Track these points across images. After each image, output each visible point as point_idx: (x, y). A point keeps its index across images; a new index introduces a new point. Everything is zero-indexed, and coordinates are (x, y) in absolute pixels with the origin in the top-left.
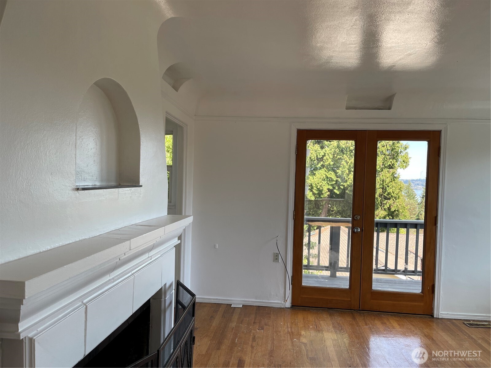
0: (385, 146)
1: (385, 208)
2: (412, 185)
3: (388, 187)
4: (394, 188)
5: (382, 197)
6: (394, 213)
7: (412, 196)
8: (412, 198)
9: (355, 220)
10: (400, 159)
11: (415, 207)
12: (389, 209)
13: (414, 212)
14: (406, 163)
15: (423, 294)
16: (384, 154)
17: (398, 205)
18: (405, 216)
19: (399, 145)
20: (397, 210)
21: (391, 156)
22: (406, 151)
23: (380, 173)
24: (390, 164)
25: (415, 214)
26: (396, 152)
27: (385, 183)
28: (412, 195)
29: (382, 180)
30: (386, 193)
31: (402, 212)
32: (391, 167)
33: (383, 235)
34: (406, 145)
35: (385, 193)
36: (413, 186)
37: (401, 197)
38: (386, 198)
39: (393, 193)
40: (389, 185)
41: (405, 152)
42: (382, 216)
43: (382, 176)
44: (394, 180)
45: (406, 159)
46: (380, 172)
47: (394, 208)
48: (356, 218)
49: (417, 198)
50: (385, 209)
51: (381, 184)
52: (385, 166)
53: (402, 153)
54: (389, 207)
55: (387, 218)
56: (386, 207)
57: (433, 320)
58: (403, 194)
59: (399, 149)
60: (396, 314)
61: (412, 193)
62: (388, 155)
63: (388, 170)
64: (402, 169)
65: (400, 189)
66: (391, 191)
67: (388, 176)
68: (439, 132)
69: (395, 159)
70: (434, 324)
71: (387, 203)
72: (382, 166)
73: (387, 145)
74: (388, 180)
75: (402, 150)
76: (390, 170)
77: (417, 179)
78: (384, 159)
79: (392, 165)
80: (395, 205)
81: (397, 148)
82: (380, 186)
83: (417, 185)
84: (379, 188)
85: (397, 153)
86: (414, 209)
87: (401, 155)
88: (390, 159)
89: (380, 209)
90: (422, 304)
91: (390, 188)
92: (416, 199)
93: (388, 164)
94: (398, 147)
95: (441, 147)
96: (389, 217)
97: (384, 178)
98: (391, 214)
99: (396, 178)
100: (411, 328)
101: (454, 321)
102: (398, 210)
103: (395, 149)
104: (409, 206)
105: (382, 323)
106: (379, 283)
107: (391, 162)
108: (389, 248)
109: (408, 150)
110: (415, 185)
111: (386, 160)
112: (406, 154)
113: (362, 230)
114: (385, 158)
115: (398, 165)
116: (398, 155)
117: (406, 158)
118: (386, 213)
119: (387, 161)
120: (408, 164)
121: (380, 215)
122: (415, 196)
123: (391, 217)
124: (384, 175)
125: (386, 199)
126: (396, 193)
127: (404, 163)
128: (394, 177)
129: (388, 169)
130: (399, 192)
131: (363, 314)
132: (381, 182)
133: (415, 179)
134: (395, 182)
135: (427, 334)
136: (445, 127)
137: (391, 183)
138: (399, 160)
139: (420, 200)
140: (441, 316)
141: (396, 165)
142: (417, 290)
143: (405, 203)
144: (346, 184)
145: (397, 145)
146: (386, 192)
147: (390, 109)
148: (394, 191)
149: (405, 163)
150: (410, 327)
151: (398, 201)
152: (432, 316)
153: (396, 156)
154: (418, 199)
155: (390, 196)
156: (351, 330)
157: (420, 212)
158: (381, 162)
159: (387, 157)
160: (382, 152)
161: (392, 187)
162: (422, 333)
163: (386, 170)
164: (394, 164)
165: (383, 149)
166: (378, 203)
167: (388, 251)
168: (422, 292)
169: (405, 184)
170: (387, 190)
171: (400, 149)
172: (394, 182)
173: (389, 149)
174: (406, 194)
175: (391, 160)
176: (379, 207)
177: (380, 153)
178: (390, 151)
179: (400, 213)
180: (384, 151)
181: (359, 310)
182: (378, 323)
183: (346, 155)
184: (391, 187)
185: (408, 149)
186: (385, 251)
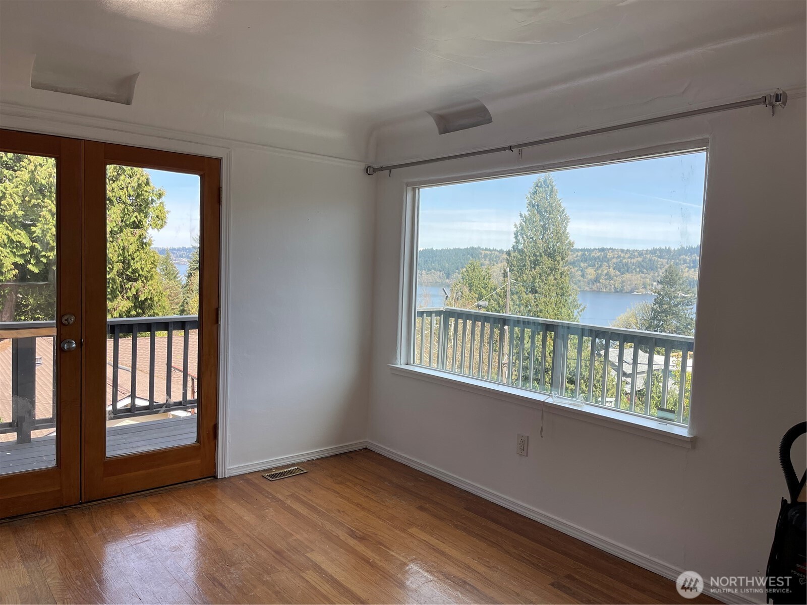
0: (125, 189)
1: (127, 295)
2: (172, 256)
3: (133, 259)
4: (143, 262)
5: (123, 278)
6: (144, 304)
7: (172, 274)
8: (172, 277)
9: (64, 325)
10: (152, 214)
11: (177, 291)
12: (136, 297)
13: (177, 300)
14: (162, 219)
15: (198, 444)
16: (124, 203)
17: (151, 290)
18: (164, 308)
19: (149, 189)
20: (149, 298)
21: (135, 206)
22: (161, 200)
23: (118, 236)
24: (134, 221)
25: (177, 304)
26: (145, 200)
27: (128, 252)
28: (172, 272)
29: (122, 248)
30: (131, 270)
31: (157, 301)
32: (137, 225)
33: (125, 343)
34: (160, 190)
35: (127, 271)
36: (174, 258)
37: (156, 277)
38: (130, 279)
39: (143, 271)
40: (135, 255)
41: (159, 202)
42: (124, 310)
43: (122, 240)
44: (143, 248)
45: (162, 213)
46: (117, 233)
47: (144, 295)
48: (66, 320)
49: (181, 277)
50: (128, 298)
51: (121, 255)
52: (126, 224)
53: (154, 203)
54: (135, 293)
55: (134, 313)
56: (130, 294)
57: (216, 484)
58: (158, 271)
59: (149, 196)
60: (152, 491)
61: (172, 270)
62: (130, 205)
63: (132, 230)
64: (156, 229)
65: (153, 263)
66: (138, 266)
67: (132, 240)
68: (219, 161)
69: (143, 213)
70: (219, 491)
71: (133, 288)
72: (120, 224)
73: (127, 187)
74: (132, 248)
75: (154, 199)
76: (135, 230)
77: (180, 248)
78: (124, 211)
79: (139, 222)
80: (146, 291)
81: (146, 194)
82: (119, 258)
83: (180, 256)
84: (117, 262)
85: (147, 203)
86: (176, 294)
87: (153, 207)
88: (134, 211)
89: (121, 297)
90: (198, 461)
91: (137, 262)
92: (179, 279)
93: (131, 221)
94: (147, 191)
95: (222, 188)
96: (136, 312)
97: (126, 244)
98: (141, 305)
99: (146, 246)
100: (181, 510)
101: (249, 477)
102: (151, 298)
103: (142, 195)
104: (168, 290)
105: (127, 518)
106: (121, 436)
107: (136, 217)
108: (137, 363)
109: (163, 199)
110: (177, 257)
111: (128, 213)
112: (162, 205)
113: (80, 345)
114: (126, 210)
115: (148, 222)
116: (147, 205)
117: (160, 211)
118: (130, 305)
119: (129, 215)
120: (165, 222)
121: (120, 308)
122: (177, 274)
123: (140, 311)
124: (124, 238)
125: (130, 281)
126: (147, 270)
127: (158, 219)
128: (142, 243)
129: (131, 228)
130: (153, 268)
131: (89, 508)
132: (121, 252)
133: (176, 247)
134: (145, 251)
135: (207, 513)
136: (227, 154)
137: (138, 254)
138: (149, 214)
139: (185, 280)
140: (228, 474)
141: (146, 222)
142: (189, 437)
143: (161, 286)
144: (52, 254)
145: (145, 189)
146: (129, 268)
147: (128, 103)
148: (143, 266)
149: (160, 221)
150: (179, 510)
151: (151, 283)
152: (215, 477)
153: (145, 208)
154: (181, 279)
155: (137, 275)
156: (62, 554)
157: (186, 299)
158: (119, 217)
159: (129, 208)
160: (120, 198)
161: (140, 259)
162: (200, 515)
163: (128, 231)
164: (142, 222)
165: (121, 193)
166: (117, 288)
167: (137, 367)
168: (197, 441)
169: (161, 256)
170: (131, 264)
171: (151, 197)
172: (142, 251)
173: (132, 193)
174: (164, 271)
175: (136, 214)
176: (118, 294)
177: (117, 200)
178: (134, 198)
179: (155, 302)
180: (123, 198)
181: (81, 503)
182: (119, 520)
183: (51, 200)
184: (137, 259)
185: (163, 197)
186: (131, 369)
